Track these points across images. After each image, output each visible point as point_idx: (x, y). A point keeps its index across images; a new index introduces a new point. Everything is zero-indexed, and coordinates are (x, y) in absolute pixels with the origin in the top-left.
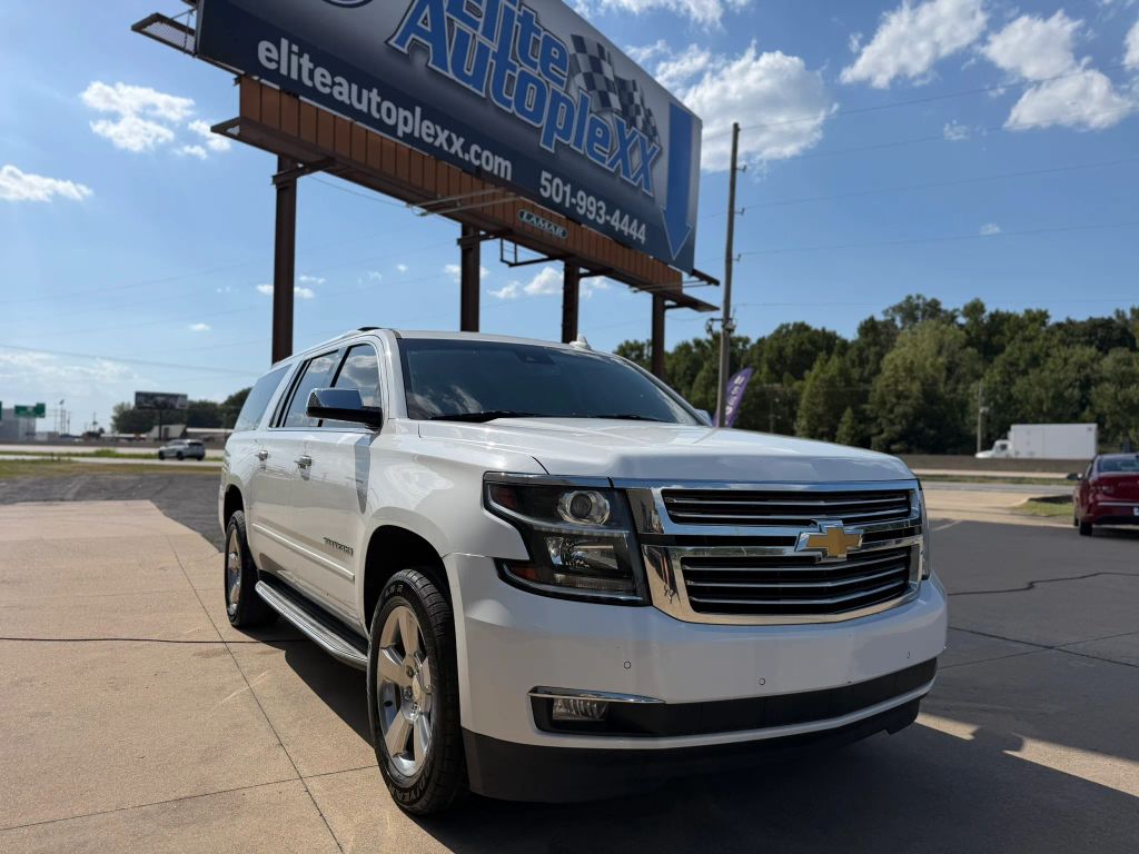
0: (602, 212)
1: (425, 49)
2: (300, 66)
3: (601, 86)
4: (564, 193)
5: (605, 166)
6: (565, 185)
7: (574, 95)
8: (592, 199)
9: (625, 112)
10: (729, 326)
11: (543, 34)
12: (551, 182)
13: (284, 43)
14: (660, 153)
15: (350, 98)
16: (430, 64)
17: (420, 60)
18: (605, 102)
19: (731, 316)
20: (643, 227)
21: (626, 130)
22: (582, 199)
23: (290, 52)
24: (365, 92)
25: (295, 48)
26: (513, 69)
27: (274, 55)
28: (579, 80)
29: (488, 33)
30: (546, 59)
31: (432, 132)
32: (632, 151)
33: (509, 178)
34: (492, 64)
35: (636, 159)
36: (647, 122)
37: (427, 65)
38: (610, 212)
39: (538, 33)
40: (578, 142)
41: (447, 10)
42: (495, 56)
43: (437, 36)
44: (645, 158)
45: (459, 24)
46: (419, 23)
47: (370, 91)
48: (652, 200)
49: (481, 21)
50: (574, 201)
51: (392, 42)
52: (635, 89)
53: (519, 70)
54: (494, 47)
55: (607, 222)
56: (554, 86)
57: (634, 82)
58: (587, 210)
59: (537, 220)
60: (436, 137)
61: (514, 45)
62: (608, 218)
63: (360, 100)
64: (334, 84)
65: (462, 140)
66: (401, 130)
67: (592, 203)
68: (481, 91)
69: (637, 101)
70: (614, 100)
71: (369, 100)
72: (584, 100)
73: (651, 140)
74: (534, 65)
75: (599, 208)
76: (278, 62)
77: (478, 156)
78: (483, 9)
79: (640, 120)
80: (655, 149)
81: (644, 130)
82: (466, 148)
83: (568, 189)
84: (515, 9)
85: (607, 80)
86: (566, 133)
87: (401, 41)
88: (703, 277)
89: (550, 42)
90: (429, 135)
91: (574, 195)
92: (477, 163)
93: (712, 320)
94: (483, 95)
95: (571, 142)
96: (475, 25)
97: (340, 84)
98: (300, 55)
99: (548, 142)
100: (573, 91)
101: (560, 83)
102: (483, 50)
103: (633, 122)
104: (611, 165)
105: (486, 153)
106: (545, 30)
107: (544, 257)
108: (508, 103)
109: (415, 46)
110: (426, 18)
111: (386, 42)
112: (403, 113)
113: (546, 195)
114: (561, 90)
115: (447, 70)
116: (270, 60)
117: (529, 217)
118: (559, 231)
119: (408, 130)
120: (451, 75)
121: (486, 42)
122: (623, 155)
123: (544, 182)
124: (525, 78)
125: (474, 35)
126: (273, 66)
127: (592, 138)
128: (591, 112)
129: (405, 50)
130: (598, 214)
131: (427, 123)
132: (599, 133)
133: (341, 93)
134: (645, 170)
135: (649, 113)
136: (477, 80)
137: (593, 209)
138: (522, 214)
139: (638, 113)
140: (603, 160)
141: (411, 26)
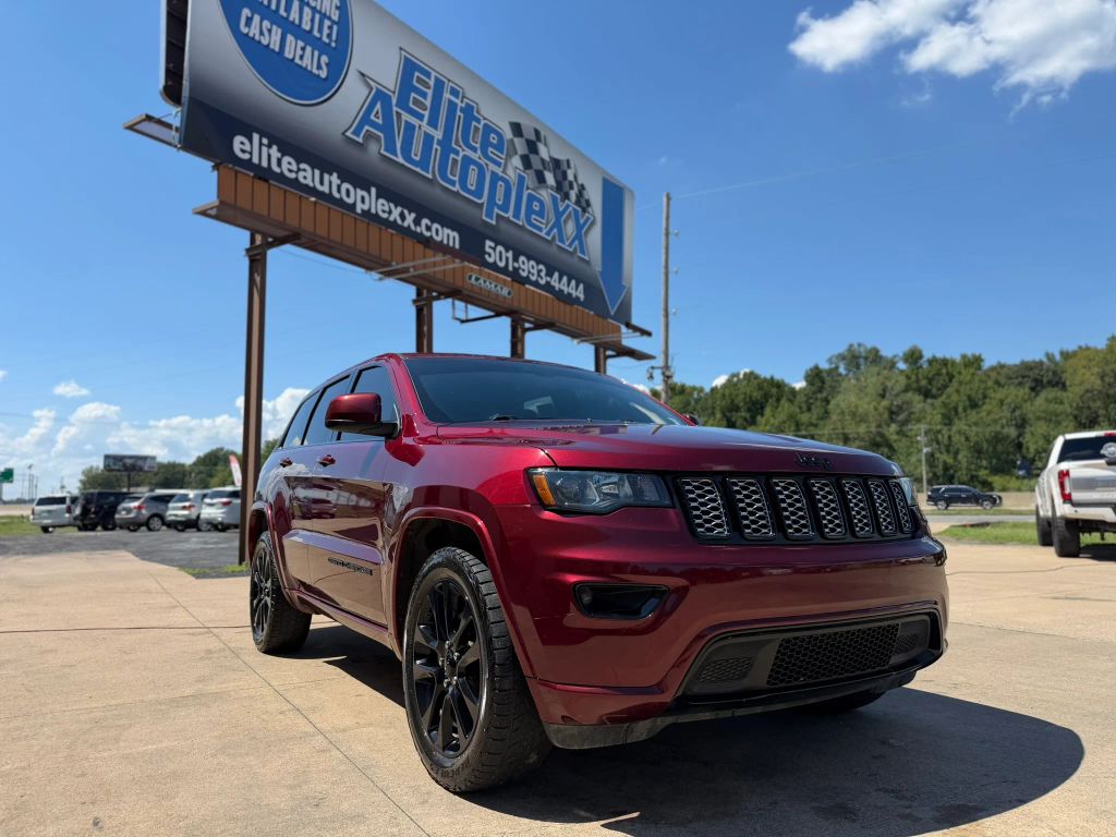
0: (543, 274)
1: (378, 139)
2: (269, 156)
3: (537, 165)
4: (507, 259)
5: (543, 234)
6: (507, 251)
7: (512, 175)
8: (532, 263)
9: (559, 187)
10: (668, 373)
11: (483, 122)
12: (494, 249)
13: (256, 137)
14: (593, 223)
15: (313, 181)
16: (382, 151)
17: (373, 148)
18: (541, 179)
19: (670, 364)
20: (581, 286)
21: (560, 204)
22: (523, 263)
23: (261, 144)
24: (326, 176)
25: (265, 141)
26: (457, 153)
27: (247, 147)
28: (516, 161)
29: (433, 123)
30: (485, 144)
31: (387, 209)
32: (565, 222)
33: (457, 246)
34: (436, 150)
35: (570, 228)
36: (580, 195)
37: (379, 153)
38: (549, 274)
39: (478, 121)
40: (516, 214)
41: (396, 105)
42: (439, 142)
43: (387, 127)
44: (579, 227)
45: (406, 117)
46: (372, 117)
47: (331, 174)
48: (588, 262)
49: (426, 113)
50: (516, 265)
51: (348, 134)
52: (569, 167)
53: (461, 154)
54: (438, 135)
55: (548, 283)
56: (492, 167)
57: (568, 161)
58: (529, 272)
59: (485, 282)
60: (390, 212)
61: (457, 133)
62: (548, 279)
63: (322, 183)
64: (299, 170)
65: (413, 215)
66: (359, 208)
67: (533, 267)
68: (428, 172)
69: (570, 177)
70: (550, 178)
71: (330, 183)
72: (521, 179)
73: (584, 211)
74: (474, 150)
75: (539, 271)
76: (251, 153)
77: (428, 228)
78: (428, 103)
79: (573, 194)
80: (588, 219)
81: (578, 202)
82: (417, 222)
83: (510, 254)
84: (458, 101)
85: (543, 160)
86: (505, 208)
87: (356, 133)
88: (636, 329)
89: (488, 129)
90: (384, 211)
91: (516, 259)
92: (428, 234)
93: (653, 368)
94: (430, 176)
95: (510, 215)
96: (421, 117)
97: (304, 170)
98: (269, 146)
99: (489, 215)
100: (510, 171)
101: (499, 164)
102: (428, 139)
103: (566, 196)
104: (548, 234)
105: (436, 226)
106: (485, 119)
107: (492, 314)
108: (453, 183)
109: (369, 136)
110: (377, 113)
111: (343, 134)
112: (360, 193)
113: (491, 260)
114: (498, 170)
115: (396, 155)
116: (243, 151)
117: (477, 279)
118: (505, 292)
119: (366, 207)
120: (400, 160)
121: (431, 131)
122: (557, 224)
123: (487, 249)
124: (467, 161)
125: (420, 126)
126: (246, 156)
127: (530, 211)
128: (528, 188)
129: (360, 140)
130: (539, 275)
131: (381, 201)
132: (536, 206)
133: (305, 178)
134: (580, 237)
135: (582, 187)
136: (424, 164)
137: (535, 272)
138: (470, 277)
139: (571, 187)
140: (540, 230)
141: (365, 120)
